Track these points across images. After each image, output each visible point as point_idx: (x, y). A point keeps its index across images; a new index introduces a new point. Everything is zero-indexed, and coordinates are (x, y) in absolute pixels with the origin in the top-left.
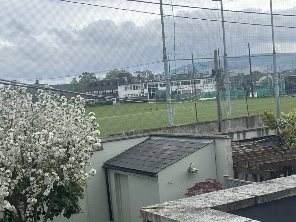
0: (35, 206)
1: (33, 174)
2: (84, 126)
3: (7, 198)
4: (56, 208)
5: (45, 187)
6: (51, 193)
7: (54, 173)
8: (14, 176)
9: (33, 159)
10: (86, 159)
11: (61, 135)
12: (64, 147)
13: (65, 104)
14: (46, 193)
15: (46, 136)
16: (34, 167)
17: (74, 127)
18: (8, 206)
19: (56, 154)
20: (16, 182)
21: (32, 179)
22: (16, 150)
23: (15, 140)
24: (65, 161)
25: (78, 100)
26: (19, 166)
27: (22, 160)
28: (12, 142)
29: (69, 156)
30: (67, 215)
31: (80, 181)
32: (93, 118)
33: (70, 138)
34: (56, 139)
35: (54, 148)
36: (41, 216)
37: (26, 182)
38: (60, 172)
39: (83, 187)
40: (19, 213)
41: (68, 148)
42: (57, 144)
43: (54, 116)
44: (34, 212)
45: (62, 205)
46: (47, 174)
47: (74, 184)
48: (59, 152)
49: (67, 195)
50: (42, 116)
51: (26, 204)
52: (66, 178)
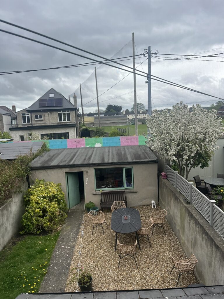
0: (187, 160)
1: (187, 146)
2: (215, 124)
3: (174, 155)
4: (197, 163)
5: (192, 152)
6: (195, 156)
7: (197, 146)
8: (178, 145)
9: (188, 139)
10: (214, 141)
11: (202, 128)
12: (204, 134)
13: (206, 113)
14: (193, 155)
15: (195, 128)
16: (188, 142)
17: (209, 125)
18: (174, 158)
19: (199, 137)
20: (179, 148)
21: (186, 148)
22: (180, 134)
23: (180, 129)
24: (204, 141)
25: (213, 111)
26: (181, 141)
27: (183, 139)
28: (178, 130)
29: (206, 138)
30: (202, 167)
31: (210, 151)
32: (221, 120)
33: (207, 130)
34: (200, 130)
35: (198, 134)
36: (190, 166)
37: (183, 149)
38: (200, 146)
39: (212, 155)
40: (179, 162)
41: (206, 135)
42: (200, 132)
43: (200, 119)
44: (186, 163)
45: (200, 162)
46: (194, 146)
47: (206, 153)
48: (201, 136)
49: (203, 158)
50: (194, 119)
51: (183, 159)
52: (203, 149)
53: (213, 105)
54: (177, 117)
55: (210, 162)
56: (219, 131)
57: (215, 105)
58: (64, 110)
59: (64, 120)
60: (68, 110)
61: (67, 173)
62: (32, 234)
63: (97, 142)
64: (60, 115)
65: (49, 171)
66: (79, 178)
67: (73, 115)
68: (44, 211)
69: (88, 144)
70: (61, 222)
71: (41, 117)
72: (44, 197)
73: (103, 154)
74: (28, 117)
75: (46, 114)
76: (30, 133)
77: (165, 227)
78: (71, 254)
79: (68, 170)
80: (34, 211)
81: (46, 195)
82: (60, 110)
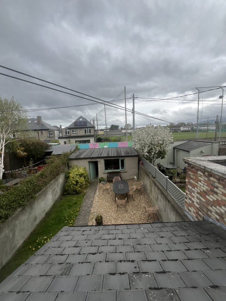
0: (154, 155)
1: (154, 147)
2: (168, 136)
3: (147, 152)
4: (159, 156)
5: (156, 151)
6: (158, 153)
7: (159, 147)
8: (149, 147)
9: (154, 143)
10: (168, 145)
11: (162, 138)
12: (162, 141)
13: (164, 130)
14: (157, 152)
15: (158, 138)
16: (154, 145)
17: (165, 136)
18: (147, 154)
19: (160, 143)
20: (149, 148)
21: (153, 148)
22: (150, 141)
23: (150, 138)
24: (162, 145)
25: (167, 129)
26: (150, 145)
27: (151, 143)
29: (164, 143)
30: (162, 159)
31: (166, 150)
32: (171, 134)
33: (164, 139)
34: (160, 139)
36: (155, 158)
37: (152, 149)
38: (161, 147)
39: (167, 152)
40: (149, 156)
41: (164, 141)
42: (161, 140)
43: (160, 133)
44: (153, 156)
45: (161, 156)
46: (157, 148)
47: (164, 151)
48: (161, 142)
49: (162, 154)
50: (157, 133)
51: (151, 154)
52: (162, 149)
53: (168, 125)
54: (149, 132)
55: (165, 156)
56: (171, 139)
57: (169, 125)
58: (88, 128)
59: (88, 133)
60: (90, 127)
61: (89, 162)
62: (70, 194)
63: (105, 145)
64: (85, 130)
65: (80, 161)
66: (96, 164)
67: (92, 130)
68: (77, 182)
69: (101, 146)
70: (86, 188)
71: (75, 131)
72: (77, 175)
73: (109, 151)
74: (68, 132)
75: (78, 130)
76: (69, 140)
77: (142, 191)
78: (91, 205)
79: (89, 160)
80: (71, 182)
81: (78, 173)
82: (85, 128)
